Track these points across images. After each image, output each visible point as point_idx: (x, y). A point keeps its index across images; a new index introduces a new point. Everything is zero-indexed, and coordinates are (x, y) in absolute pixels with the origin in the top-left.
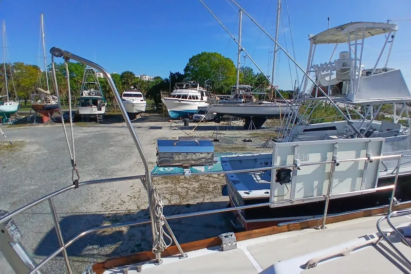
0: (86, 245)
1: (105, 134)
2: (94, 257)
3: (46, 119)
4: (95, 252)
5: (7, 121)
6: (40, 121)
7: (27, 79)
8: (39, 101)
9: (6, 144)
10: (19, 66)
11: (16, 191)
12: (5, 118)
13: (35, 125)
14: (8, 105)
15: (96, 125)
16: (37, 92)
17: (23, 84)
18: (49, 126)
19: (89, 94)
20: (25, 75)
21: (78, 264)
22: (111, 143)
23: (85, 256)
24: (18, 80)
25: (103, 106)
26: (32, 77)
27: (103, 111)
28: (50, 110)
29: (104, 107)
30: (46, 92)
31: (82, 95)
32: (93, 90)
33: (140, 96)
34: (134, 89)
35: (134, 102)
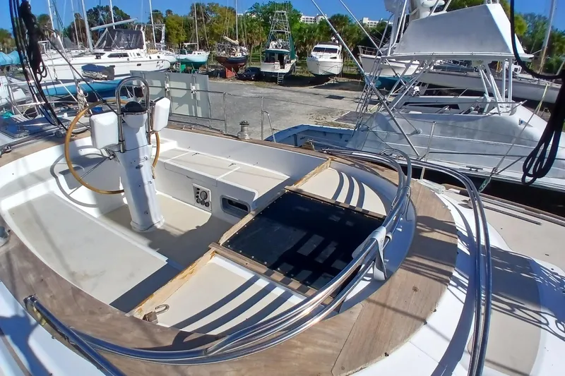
3: (230, 74)
6: (223, 76)
10: (212, 8)
13: (218, 80)
14: (196, 54)
15: (275, 87)
18: (231, 82)
19: (276, 47)
25: (289, 63)
28: (234, 64)
29: (290, 65)
30: (233, 41)
31: (268, 47)
32: (280, 41)
33: (334, 51)
34: (334, 41)
35: (320, 60)
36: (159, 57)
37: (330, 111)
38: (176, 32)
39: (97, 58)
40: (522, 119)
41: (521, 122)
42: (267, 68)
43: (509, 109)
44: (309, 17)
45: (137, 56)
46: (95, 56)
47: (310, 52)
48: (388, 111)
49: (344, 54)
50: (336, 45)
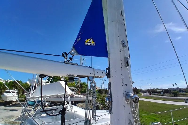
33: (14, 92)
34: (14, 89)
35: (7, 96)
37: (12, 117)
40: (75, 111)
41: (75, 112)
43: (71, 108)
44: (5, 80)
47: (3, 93)
48: (32, 117)
49: (18, 93)
50: (15, 90)
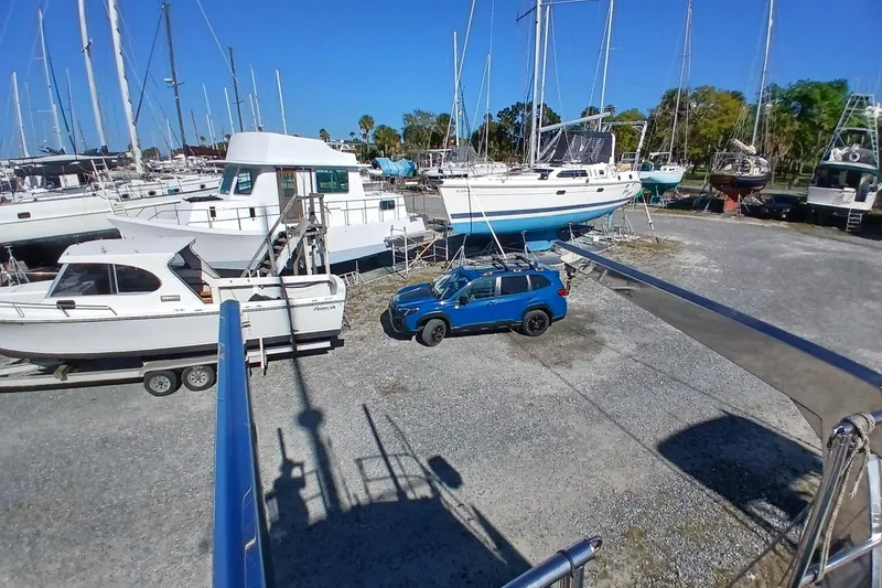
0: (759, 497)
1: (860, 263)
2: (769, 532)
3: (730, 205)
4: (775, 522)
5: (657, 200)
7: (715, 122)
8: (729, 167)
9: (650, 241)
10: (702, 95)
11: (651, 326)
12: (655, 194)
13: (705, 215)
14: (667, 170)
15: (840, 237)
16: (730, 147)
17: (703, 132)
18: (732, 220)
19: (845, 158)
20: (712, 113)
21: (732, 520)
22: (874, 291)
23: (752, 516)
24: (696, 124)
25: (873, 190)
26: (725, 117)
27: (867, 205)
28: (744, 187)
29: (875, 194)
30: (746, 148)
31: (827, 158)
32: (856, 147)
36: (631, 177)
38: (630, 136)
39: (542, 178)
42: (821, 198)
45: (599, 176)
46: (539, 175)
